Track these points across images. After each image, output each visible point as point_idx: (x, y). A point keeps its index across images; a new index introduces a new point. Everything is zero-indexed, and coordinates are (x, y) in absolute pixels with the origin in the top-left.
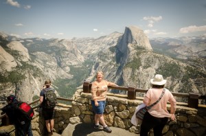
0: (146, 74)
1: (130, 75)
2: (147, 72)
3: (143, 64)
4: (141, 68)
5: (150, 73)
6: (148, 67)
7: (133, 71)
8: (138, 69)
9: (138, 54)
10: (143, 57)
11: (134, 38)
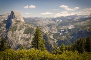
0: (19, 33)
1: (11, 34)
2: (20, 32)
3: (18, 28)
4: (17, 30)
5: (21, 33)
6: (20, 30)
7: (13, 32)
8: (16, 31)
9: (16, 24)
10: (18, 25)
11: (15, 16)
